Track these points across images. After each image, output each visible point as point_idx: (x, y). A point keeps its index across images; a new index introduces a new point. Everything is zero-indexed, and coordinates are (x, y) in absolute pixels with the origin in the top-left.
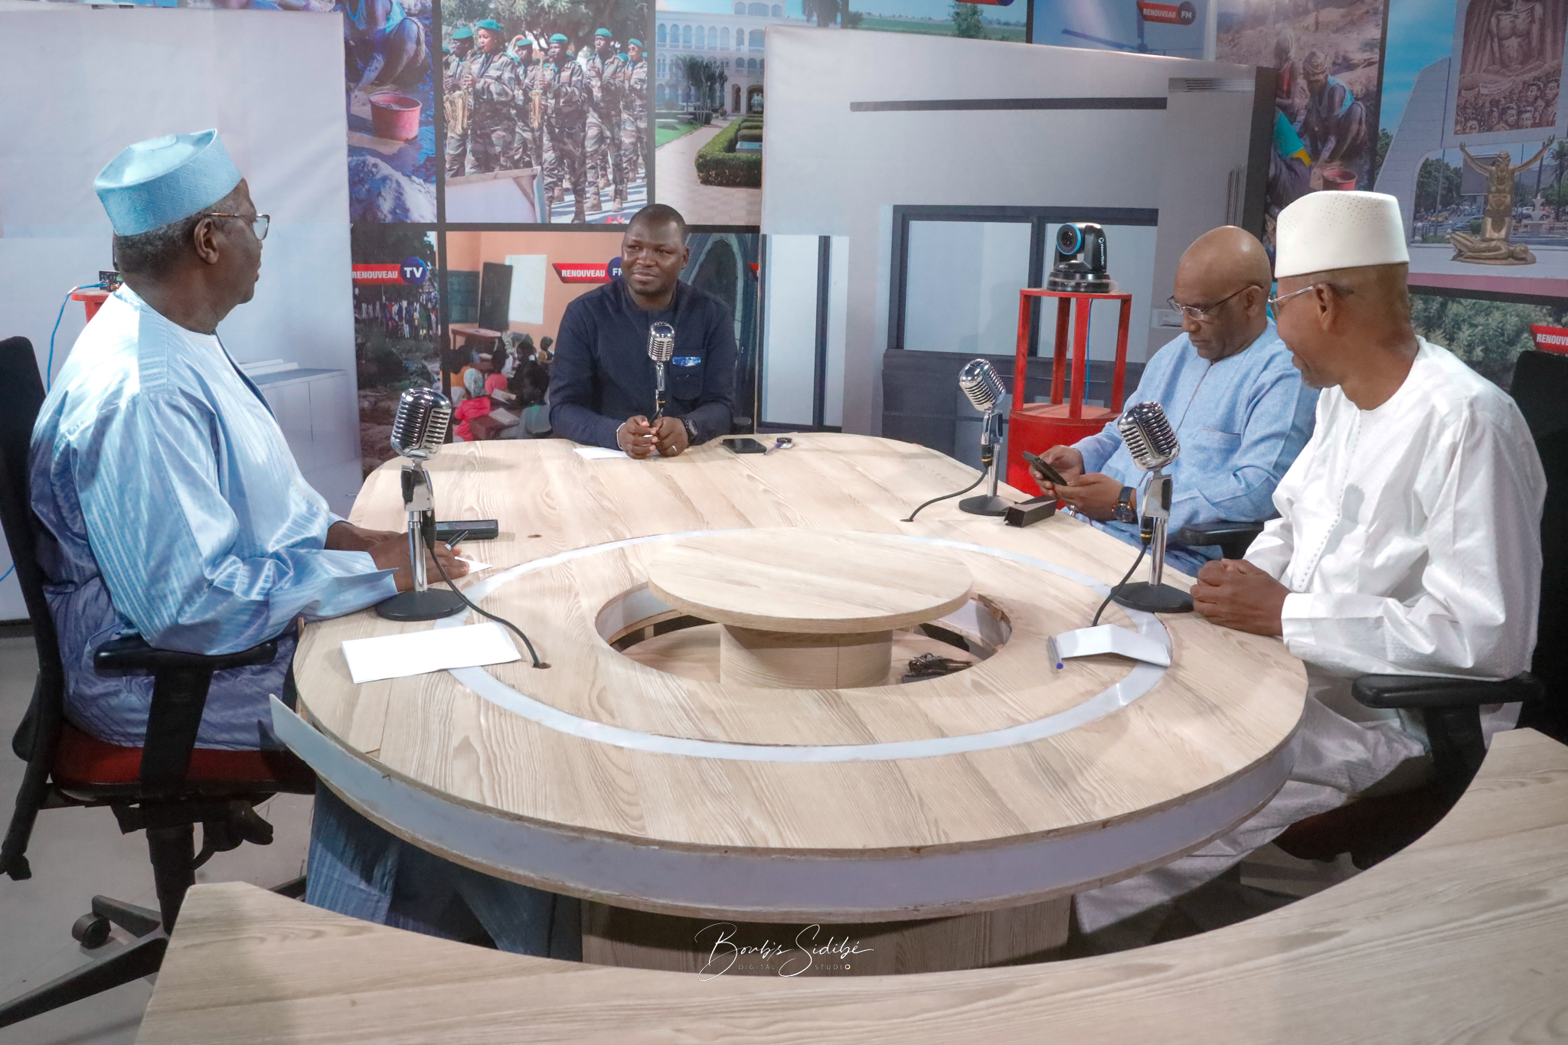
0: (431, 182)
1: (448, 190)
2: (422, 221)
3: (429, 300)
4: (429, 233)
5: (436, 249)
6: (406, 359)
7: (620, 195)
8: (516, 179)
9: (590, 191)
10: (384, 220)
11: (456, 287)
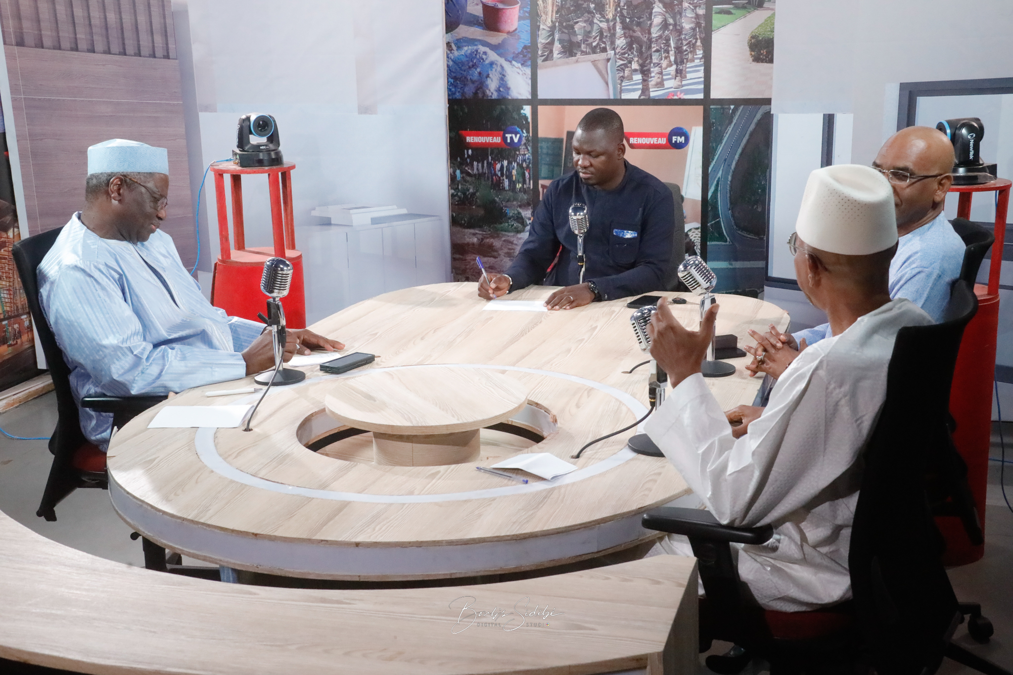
0: (527, 66)
1: (540, 73)
2: (520, 97)
3: (524, 160)
4: (525, 107)
5: (530, 120)
6: (506, 207)
7: (679, 73)
8: (594, 62)
9: (655, 70)
10: (491, 96)
11: (545, 151)
